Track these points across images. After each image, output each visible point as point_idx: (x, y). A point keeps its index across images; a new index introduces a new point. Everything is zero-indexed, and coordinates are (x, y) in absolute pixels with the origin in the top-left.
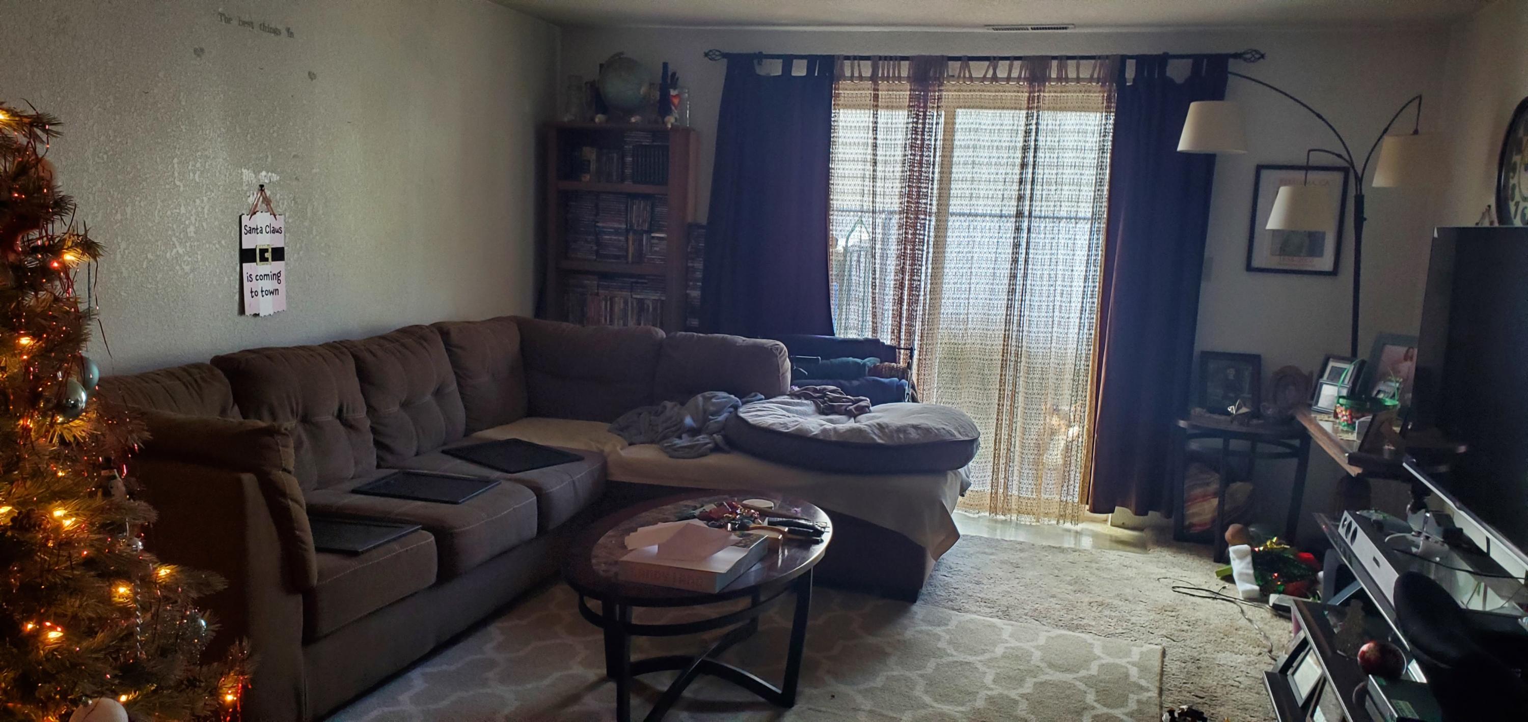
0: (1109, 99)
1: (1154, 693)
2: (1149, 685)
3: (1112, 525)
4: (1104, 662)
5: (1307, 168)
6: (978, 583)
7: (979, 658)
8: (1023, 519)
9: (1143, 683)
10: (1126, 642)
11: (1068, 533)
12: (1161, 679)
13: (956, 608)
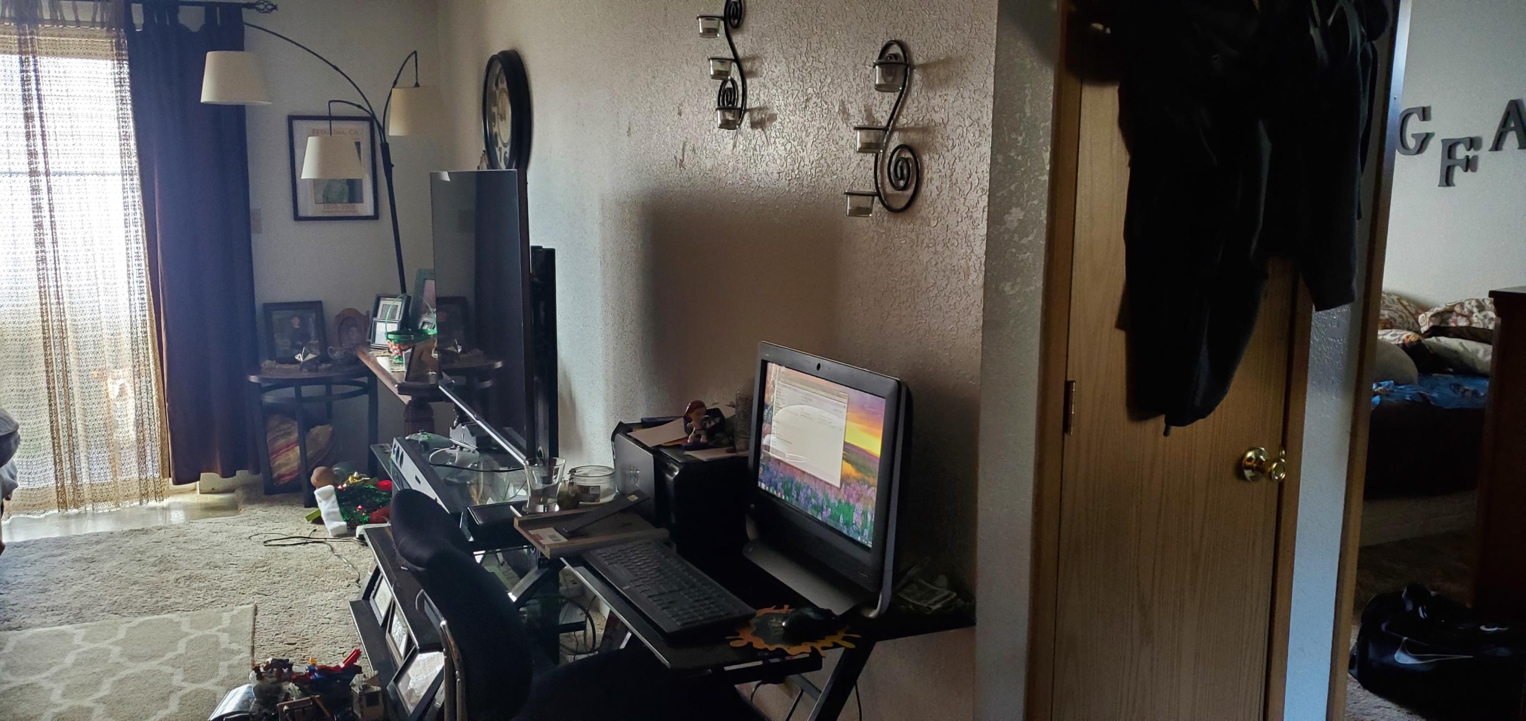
0: (118, 46)
1: (246, 654)
2: (241, 647)
3: (201, 493)
4: (192, 637)
5: (330, 118)
6: (43, 591)
7: (44, 675)
8: (100, 507)
9: (234, 646)
10: (216, 610)
11: (153, 511)
12: (253, 637)
13: (15, 626)
